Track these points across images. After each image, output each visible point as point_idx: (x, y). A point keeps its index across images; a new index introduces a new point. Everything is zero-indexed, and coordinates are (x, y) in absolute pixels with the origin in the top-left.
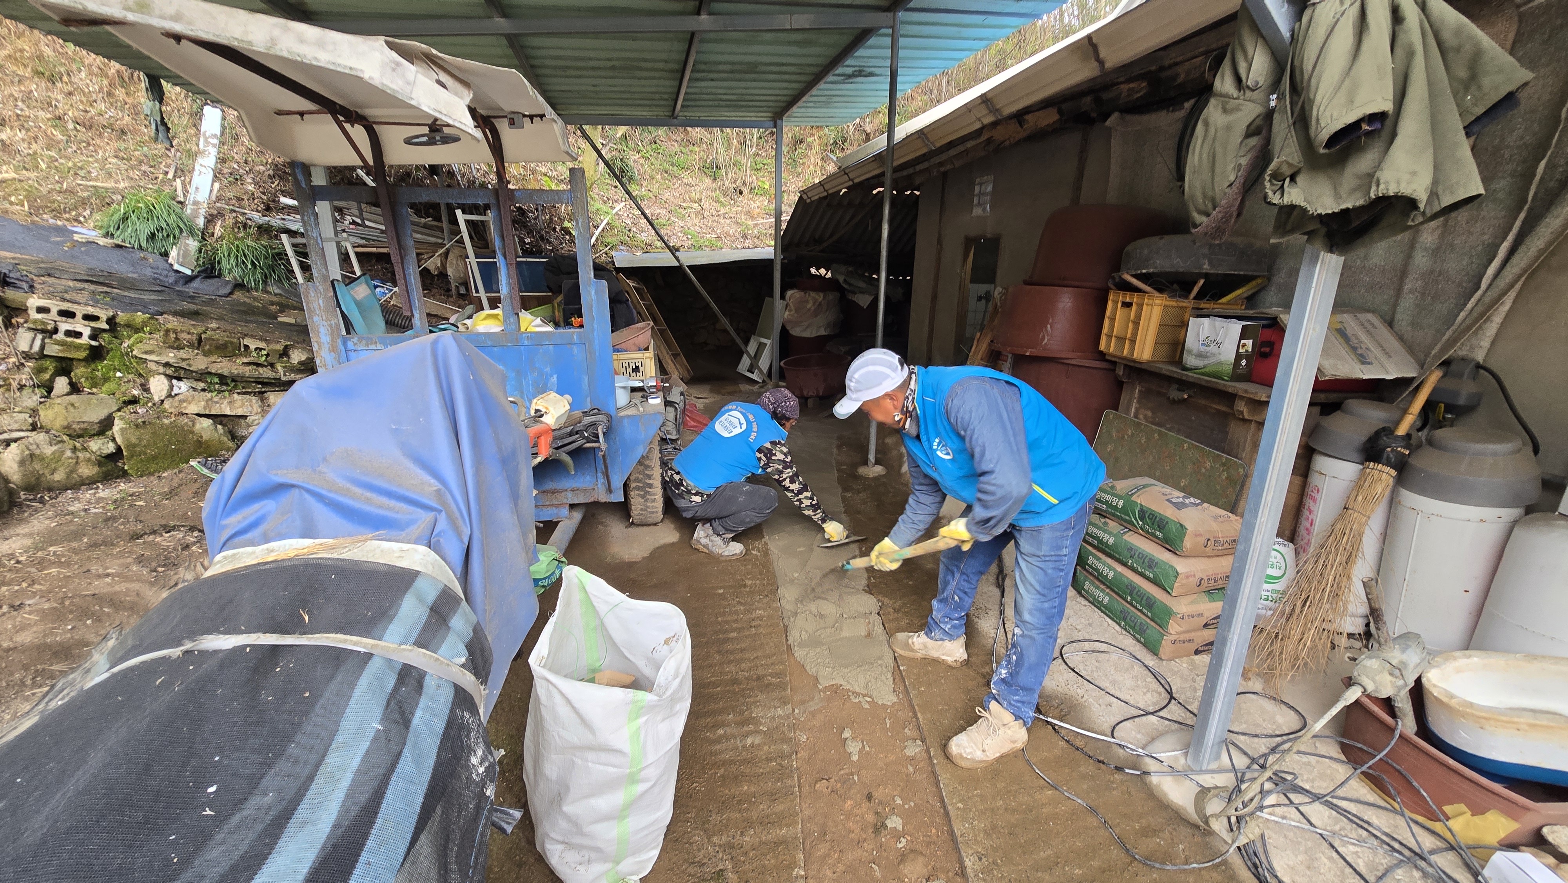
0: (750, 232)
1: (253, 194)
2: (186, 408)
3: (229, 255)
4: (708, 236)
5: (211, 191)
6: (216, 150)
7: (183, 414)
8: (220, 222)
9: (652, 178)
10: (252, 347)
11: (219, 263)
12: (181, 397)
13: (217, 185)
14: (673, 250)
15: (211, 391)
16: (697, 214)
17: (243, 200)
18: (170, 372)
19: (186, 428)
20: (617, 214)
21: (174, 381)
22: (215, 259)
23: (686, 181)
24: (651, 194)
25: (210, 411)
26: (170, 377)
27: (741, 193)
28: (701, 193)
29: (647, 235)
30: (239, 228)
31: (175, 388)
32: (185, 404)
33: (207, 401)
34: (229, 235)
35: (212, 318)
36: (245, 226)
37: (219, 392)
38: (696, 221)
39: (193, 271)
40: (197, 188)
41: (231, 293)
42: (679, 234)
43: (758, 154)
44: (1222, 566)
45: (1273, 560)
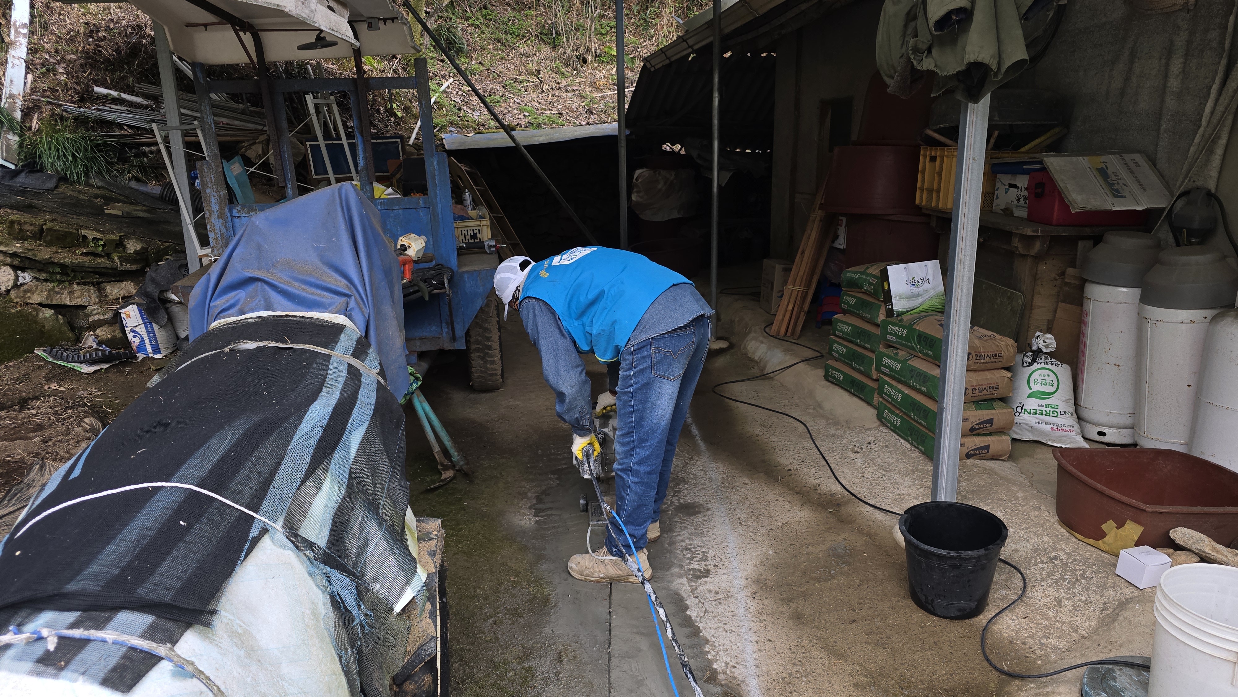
0: (596, 106)
1: (66, 84)
2: (29, 298)
3: (50, 149)
4: (548, 112)
5: (25, 83)
6: (26, 40)
7: (27, 304)
8: (36, 116)
9: (483, 48)
10: (90, 237)
11: (40, 157)
12: (26, 287)
13: (30, 77)
14: (509, 129)
15: (53, 281)
16: (535, 87)
17: (57, 91)
18: (16, 262)
19: (30, 318)
20: (445, 92)
21: (19, 272)
22: (35, 153)
23: (522, 50)
24: (482, 68)
25: (52, 301)
26: (15, 268)
27: (585, 61)
28: (539, 64)
29: (479, 114)
30: (56, 120)
31: (20, 278)
32: (29, 295)
33: (49, 291)
34: (46, 128)
35: (45, 211)
36: (62, 118)
37: (61, 282)
38: (534, 95)
39: (16, 166)
40: (12, 81)
41: (57, 187)
42: (515, 112)
43: (604, 16)
44: (987, 379)
45: (1046, 378)
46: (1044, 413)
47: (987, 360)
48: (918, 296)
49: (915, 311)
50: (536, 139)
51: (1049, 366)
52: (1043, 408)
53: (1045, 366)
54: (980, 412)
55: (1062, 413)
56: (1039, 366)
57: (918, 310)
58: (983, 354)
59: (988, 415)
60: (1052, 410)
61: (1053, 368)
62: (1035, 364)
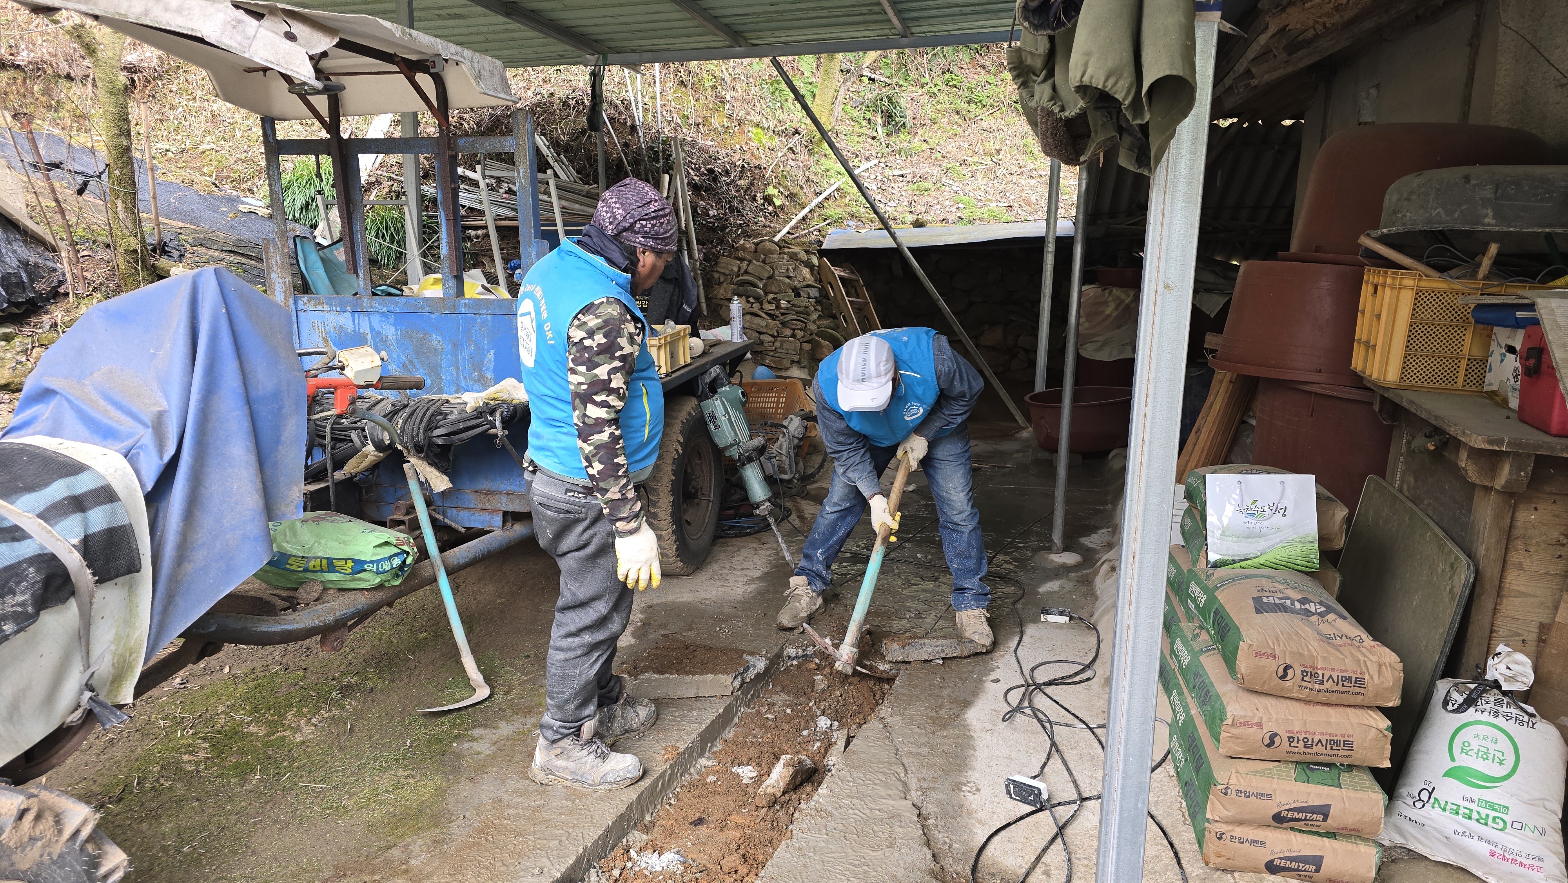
4: (993, 204)
8: (375, 192)
16: (988, 171)
28: (1003, 141)
38: (982, 182)
44: (1329, 723)
45: (1488, 744)
46: (1475, 816)
47: (1328, 685)
48: (1260, 536)
49: (1249, 562)
50: (944, 238)
51: (1500, 721)
52: (1473, 806)
53: (1492, 719)
54: (1303, 787)
55: (1516, 825)
56: (1479, 716)
57: (1256, 561)
58: (1320, 672)
59: (1319, 795)
60: (1492, 814)
61: (1510, 726)
62: (1472, 710)
